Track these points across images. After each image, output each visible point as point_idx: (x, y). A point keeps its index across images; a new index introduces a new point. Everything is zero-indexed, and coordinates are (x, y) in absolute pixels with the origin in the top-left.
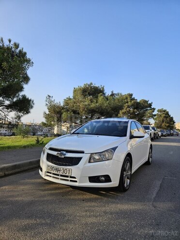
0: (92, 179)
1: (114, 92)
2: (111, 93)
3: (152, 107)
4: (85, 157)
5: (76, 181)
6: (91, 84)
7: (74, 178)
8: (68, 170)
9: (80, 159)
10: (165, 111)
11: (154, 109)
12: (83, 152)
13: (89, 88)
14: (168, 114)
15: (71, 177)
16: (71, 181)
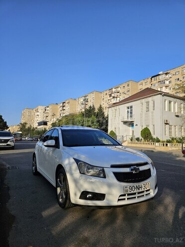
8: (148, 184)
12: (147, 164)
15: (147, 191)
16: (146, 195)
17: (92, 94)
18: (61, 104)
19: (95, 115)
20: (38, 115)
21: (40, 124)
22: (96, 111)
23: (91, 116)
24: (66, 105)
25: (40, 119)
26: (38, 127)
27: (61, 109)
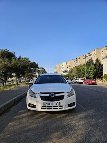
0: (70, 105)
1: (21, 57)
2: (19, 57)
3: (38, 66)
4: (66, 95)
5: (63, 108)
6: (7, 50)
7: (62, 106)
8: (59, 103)
9: (63, 96)
10: (43, 69)
11: (39, 67)
12: (63, 93)
13: (5, 52)
14: (45, 70)
15: (59, 106)
16: (59, 108)
17: (94, 51)
18: (75, 60)
19: (93, 65)
20: (63, 67)
21: (64, 72)
22: (94, 62)
23: (91, 65)
24: (78, 60)
25: (64, 69)
26: (63, 74)
27: (75, 62)
